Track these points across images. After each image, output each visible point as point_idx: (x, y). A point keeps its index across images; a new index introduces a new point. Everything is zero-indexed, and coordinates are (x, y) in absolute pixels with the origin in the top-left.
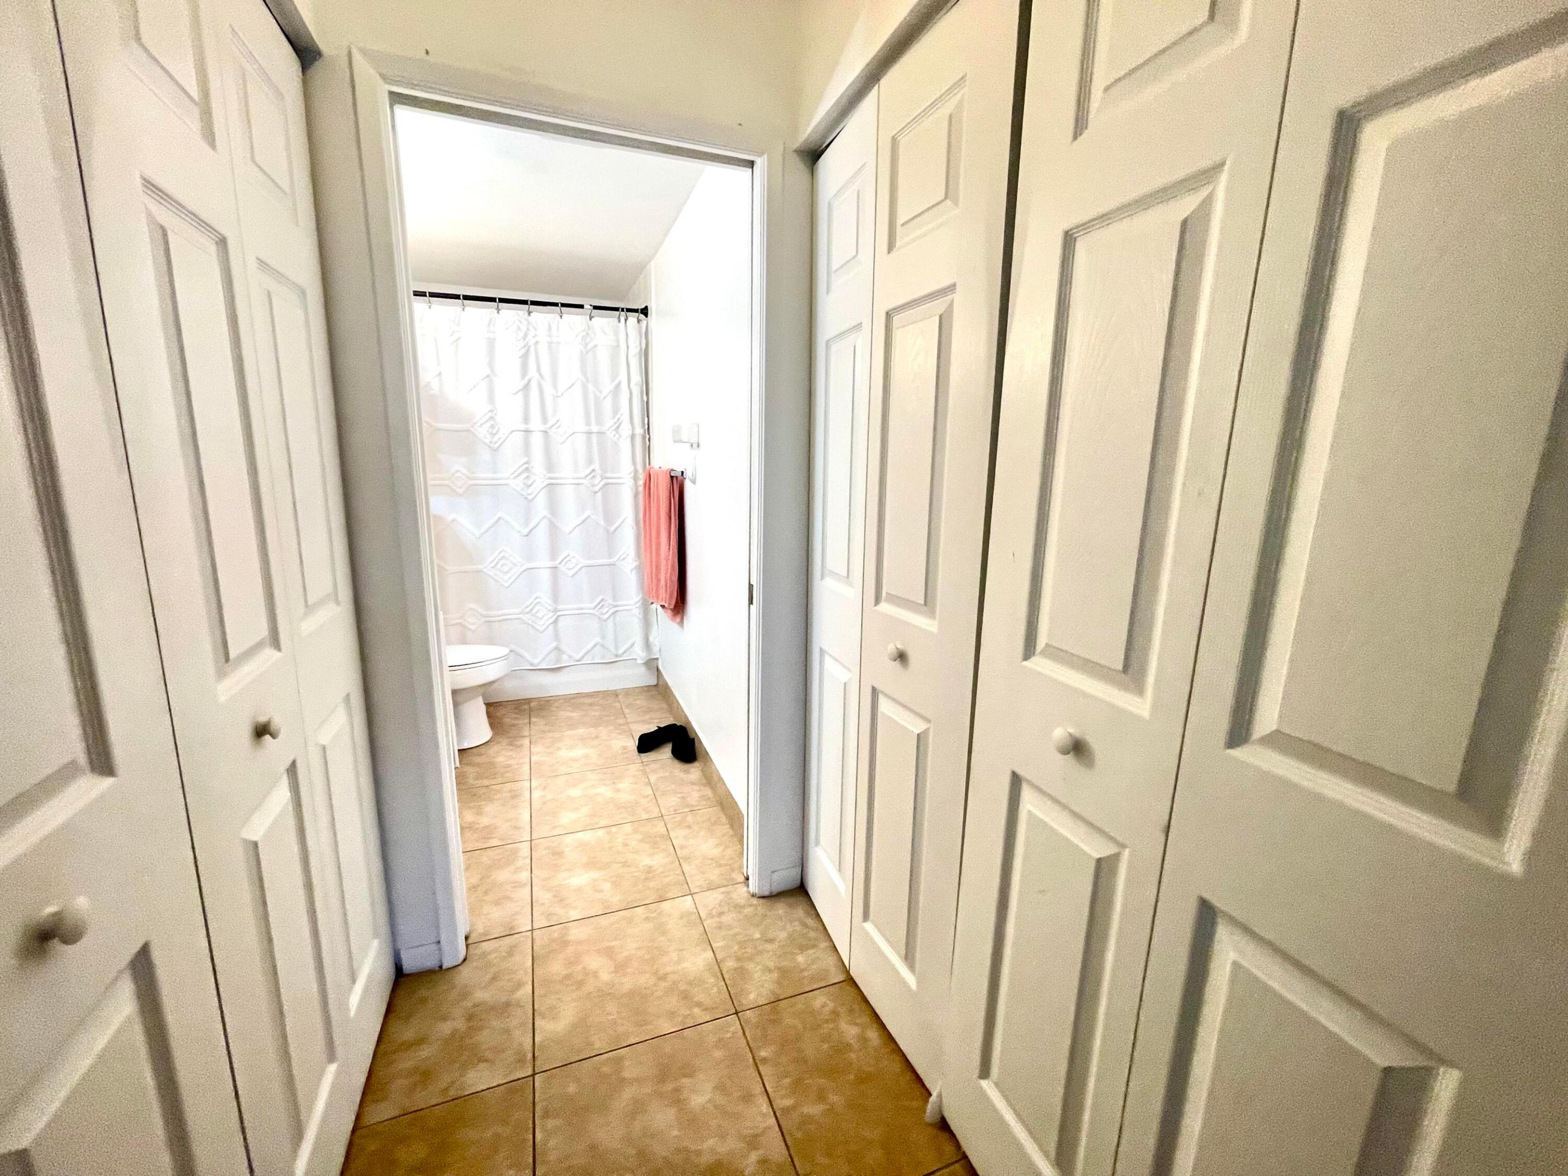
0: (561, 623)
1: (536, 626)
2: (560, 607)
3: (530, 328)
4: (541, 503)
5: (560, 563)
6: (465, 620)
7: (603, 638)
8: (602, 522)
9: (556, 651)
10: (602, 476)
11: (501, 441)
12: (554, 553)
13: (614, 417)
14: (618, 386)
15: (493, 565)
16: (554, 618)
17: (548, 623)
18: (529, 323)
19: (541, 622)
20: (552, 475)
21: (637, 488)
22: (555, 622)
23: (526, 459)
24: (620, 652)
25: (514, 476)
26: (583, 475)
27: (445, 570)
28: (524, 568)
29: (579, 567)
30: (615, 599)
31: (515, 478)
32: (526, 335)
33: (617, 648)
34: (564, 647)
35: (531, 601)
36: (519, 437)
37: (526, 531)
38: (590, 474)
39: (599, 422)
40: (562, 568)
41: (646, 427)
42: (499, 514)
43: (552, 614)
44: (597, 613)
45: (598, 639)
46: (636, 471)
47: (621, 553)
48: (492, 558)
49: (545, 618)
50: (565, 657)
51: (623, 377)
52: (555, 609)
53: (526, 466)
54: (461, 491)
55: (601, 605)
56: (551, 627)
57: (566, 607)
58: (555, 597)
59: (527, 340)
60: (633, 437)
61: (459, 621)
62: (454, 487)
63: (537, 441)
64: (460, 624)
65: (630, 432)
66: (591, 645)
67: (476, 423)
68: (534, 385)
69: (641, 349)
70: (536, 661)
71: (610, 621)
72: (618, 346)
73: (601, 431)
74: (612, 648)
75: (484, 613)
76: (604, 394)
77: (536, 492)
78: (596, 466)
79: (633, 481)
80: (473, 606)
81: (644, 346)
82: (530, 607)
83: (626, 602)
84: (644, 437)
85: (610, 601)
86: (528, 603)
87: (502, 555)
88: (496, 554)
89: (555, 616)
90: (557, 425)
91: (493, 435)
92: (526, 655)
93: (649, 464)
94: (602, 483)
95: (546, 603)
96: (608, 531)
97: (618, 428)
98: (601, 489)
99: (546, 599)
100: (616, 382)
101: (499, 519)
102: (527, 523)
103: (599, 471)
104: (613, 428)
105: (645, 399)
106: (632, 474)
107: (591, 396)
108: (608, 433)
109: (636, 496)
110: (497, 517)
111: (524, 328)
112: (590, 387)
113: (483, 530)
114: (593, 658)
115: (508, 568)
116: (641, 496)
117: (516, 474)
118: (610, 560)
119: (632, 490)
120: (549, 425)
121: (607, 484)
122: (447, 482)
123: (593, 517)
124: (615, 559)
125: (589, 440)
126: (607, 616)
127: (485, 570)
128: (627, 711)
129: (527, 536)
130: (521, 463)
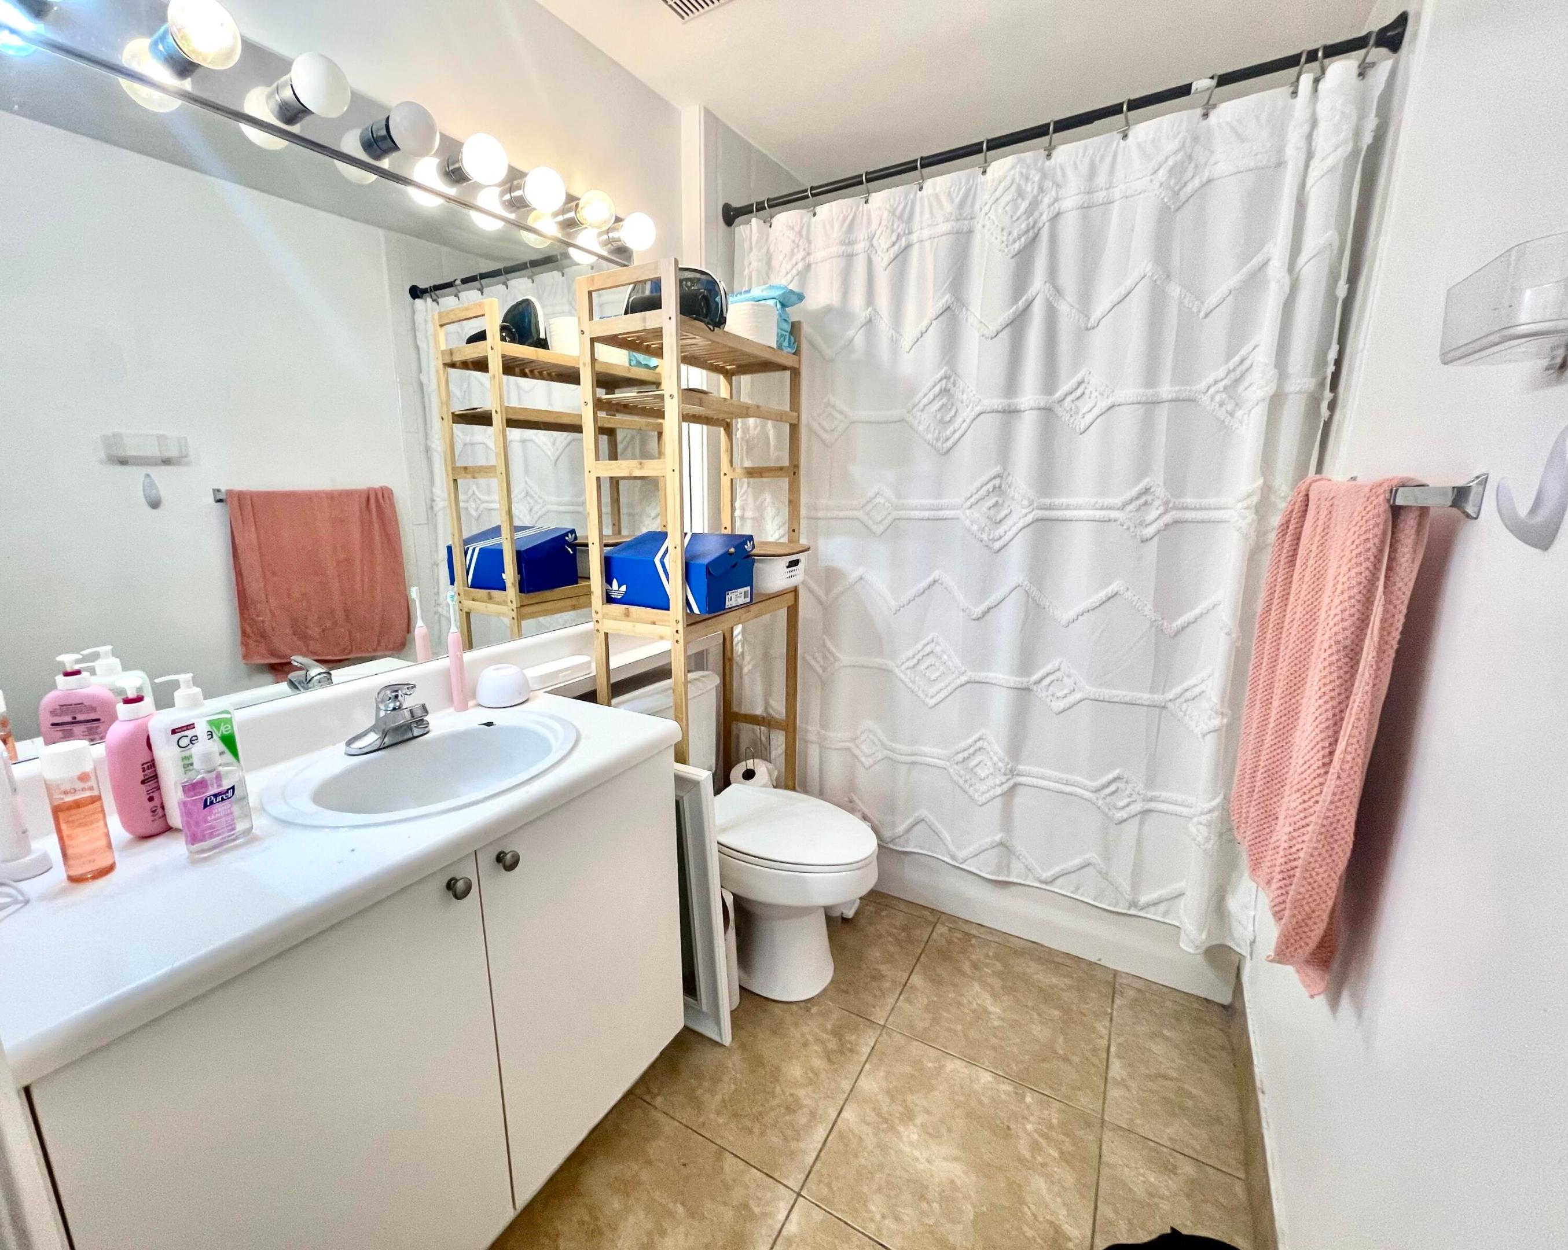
0: (1021, 799)
1: (971, 791)
2: (1021, 768)
3: (1048, 184)
4: (1017, 554)
5: (1035, 683)
6: (857, 747)
7: (1107, 857)
8: (1148, 609)
9: (1000, 848)
10: (1166, 503)
11: (957, 435)
12: (1026, 661)
13: (1229, 357)
14: (1255, 279)
15: (910, 664)
16: (1005, 787)
17: (992, 793)
18: (1044, 176)
19: (983, 787)
20: (1047, 501)
21: (1261, 533)
22: (1010, 793)
23: (998, 469)
24: (1143, 899)
25: (968, 504)
26: (1118, 501)
27: (836, 659)
28: (964, 679)
29: (1078, 696)
30: (1150, 784)
31: (970, 507)
32: (1034, 205)
33: (1135, 887)
34: (1019, 846)
35: (970, 741)
36: (990, 423)
37: (978, 611)
38: (1138, 497)
39: (1184, 373)
40: (1041, 692)
41: (1331, 368)
42: (936, 574)
43: (1004, 779)
44: (1100, 803)
45: (1092, 856)
46: (1267, 490)
47: (1186, 684)
48: (910, 653)
49: (990, 782)
50: (1017, 866)
51: (1277, 249)
52: (1011, 771)
53: (997, 482)
54: (879, 529)
55: (1113, 788)
56: (998, 802)
57: (1035, 770)
58: (1015, 748)
59: (1037, 214)
60: (1276, 402)
61: (848, 744)
62: (870, 523)
63: (1026, 429)
64: (848, 749)
65: (1271, 389)
66: (1077, 861)
67: (915, 406)
68: (1038, 311)
69: (1355, 152)
70: (962, 854)
71: (1132, 828)
72: (1280, 164)
73: (1183, 396)
74: (1126, 886)
75: (888, 743)
76: (1213, 300)
77: (1010, 534)
78: (1156, 480)
79: (1251, 516)
80: (870, 724)
81: (1367, 139)
82: (966, 754)
83: (1180, 797)
84: (1314, 400)
85: (1140, 787)
86: (964, 744)
87: (928, 649)
88: (919, 646)
89: (1011, 783)
90: (1078, 393)
91: (944, 423)
92: (947, 836)
93: (1319, 469)
94: (1167, 519)
95: (996, 753)
96: (1160, 631)
97: (1237, 381)
98: (1158, 532)
99: (996, 748)
100: (1255, 262)
101: (935, 582)
102: (984, 593)
103: (1160, 492)
104: (1221, 386)
105: (1342, 290)
106: (1255, 499)
107: (1172, 312)
108: (1205, 400)
109: (1253, 557)
110: (930, 579)
111: (1030, 189)
112: (1174, 290)
113: (904, 599)
114: (1077, 888)
115: (938, 674)
116: (1267, 558)
117: (973, 500)
118: (1156, 697)
119: (1246, 537)
120: (1058, 394)
121: (1176, 522)
122: (855, 513)
123: (1128, 595)
124: (1171, 695)
125: (1147, 424)
126: (1124, 814)
127: (897, 670)
128: (1117, 1069)
129: (978, 619)
130: (985, 478)
